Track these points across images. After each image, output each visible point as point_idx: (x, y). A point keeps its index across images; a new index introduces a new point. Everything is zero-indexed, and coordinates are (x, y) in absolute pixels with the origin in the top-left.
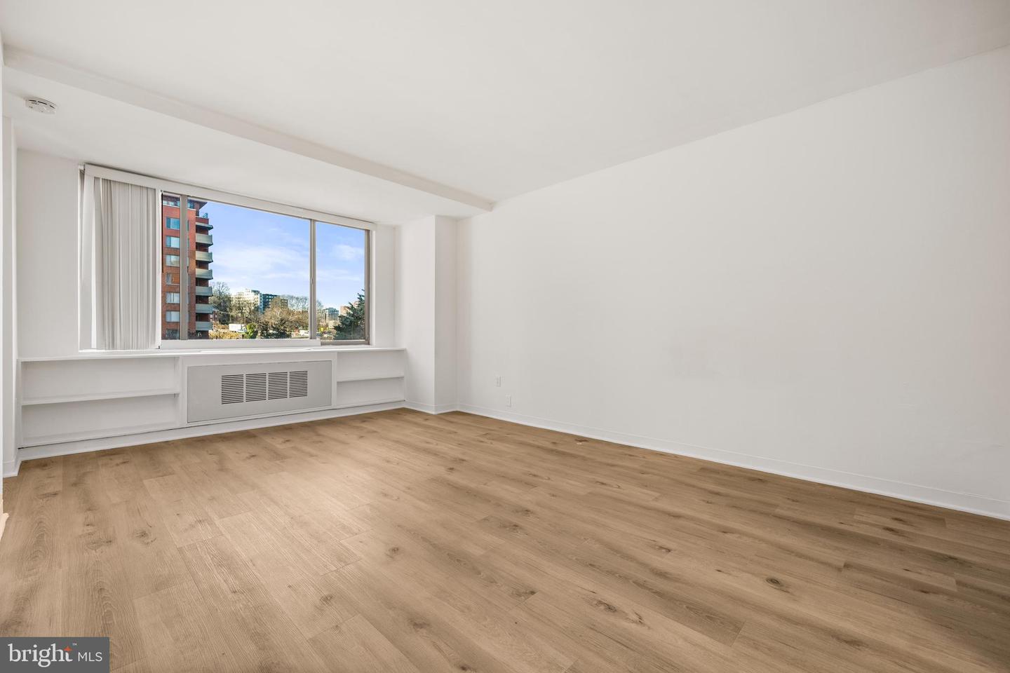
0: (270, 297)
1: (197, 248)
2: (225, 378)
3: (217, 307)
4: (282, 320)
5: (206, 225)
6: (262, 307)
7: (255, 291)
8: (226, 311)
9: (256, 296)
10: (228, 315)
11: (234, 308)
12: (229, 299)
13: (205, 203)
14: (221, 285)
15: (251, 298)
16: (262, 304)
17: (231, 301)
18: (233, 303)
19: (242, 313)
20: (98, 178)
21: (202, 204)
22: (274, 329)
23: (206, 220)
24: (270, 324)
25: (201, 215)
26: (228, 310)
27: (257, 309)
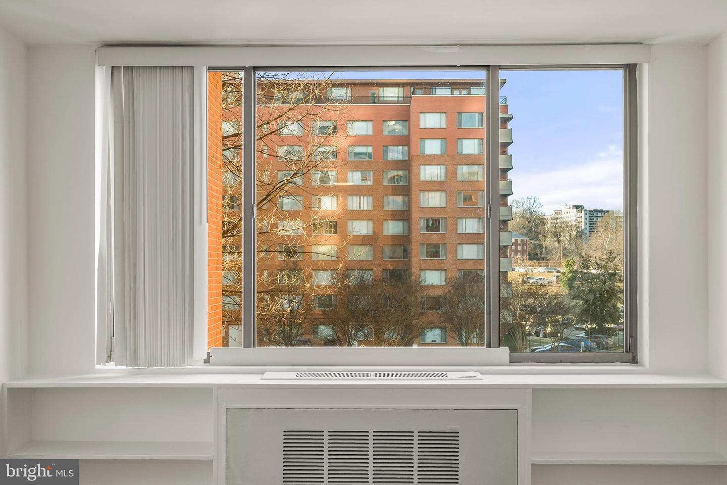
0: (599, 214)
2: (289, 435)
3: (527, 235)
4: (611, 253)
5: (505, 115)
6: (587, 231)
7: (577, 207)
8: (537, 238)
9: (578, 215)
10: (541, 246)
11: (549, 235)
12: (542, 221)
14: (532, 201)
15: (572, 217)
16: (587, 226)
17: (544, 224)
18: (548, 226)
19: (559, 241)
20: (119, 67)
22: (600, 266)
23: (505, 108)
24: (593, 260)
26: (540, 236)
27: (580, 235)
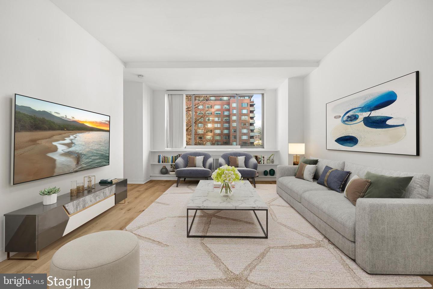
1: (250, 112)
5: (253, 104)
13: (253, 96)
20: (169, 95)
21: (252, 96)
23: (253, 102)
25: (252, 101)
